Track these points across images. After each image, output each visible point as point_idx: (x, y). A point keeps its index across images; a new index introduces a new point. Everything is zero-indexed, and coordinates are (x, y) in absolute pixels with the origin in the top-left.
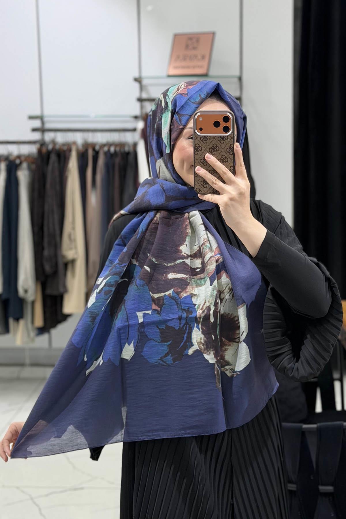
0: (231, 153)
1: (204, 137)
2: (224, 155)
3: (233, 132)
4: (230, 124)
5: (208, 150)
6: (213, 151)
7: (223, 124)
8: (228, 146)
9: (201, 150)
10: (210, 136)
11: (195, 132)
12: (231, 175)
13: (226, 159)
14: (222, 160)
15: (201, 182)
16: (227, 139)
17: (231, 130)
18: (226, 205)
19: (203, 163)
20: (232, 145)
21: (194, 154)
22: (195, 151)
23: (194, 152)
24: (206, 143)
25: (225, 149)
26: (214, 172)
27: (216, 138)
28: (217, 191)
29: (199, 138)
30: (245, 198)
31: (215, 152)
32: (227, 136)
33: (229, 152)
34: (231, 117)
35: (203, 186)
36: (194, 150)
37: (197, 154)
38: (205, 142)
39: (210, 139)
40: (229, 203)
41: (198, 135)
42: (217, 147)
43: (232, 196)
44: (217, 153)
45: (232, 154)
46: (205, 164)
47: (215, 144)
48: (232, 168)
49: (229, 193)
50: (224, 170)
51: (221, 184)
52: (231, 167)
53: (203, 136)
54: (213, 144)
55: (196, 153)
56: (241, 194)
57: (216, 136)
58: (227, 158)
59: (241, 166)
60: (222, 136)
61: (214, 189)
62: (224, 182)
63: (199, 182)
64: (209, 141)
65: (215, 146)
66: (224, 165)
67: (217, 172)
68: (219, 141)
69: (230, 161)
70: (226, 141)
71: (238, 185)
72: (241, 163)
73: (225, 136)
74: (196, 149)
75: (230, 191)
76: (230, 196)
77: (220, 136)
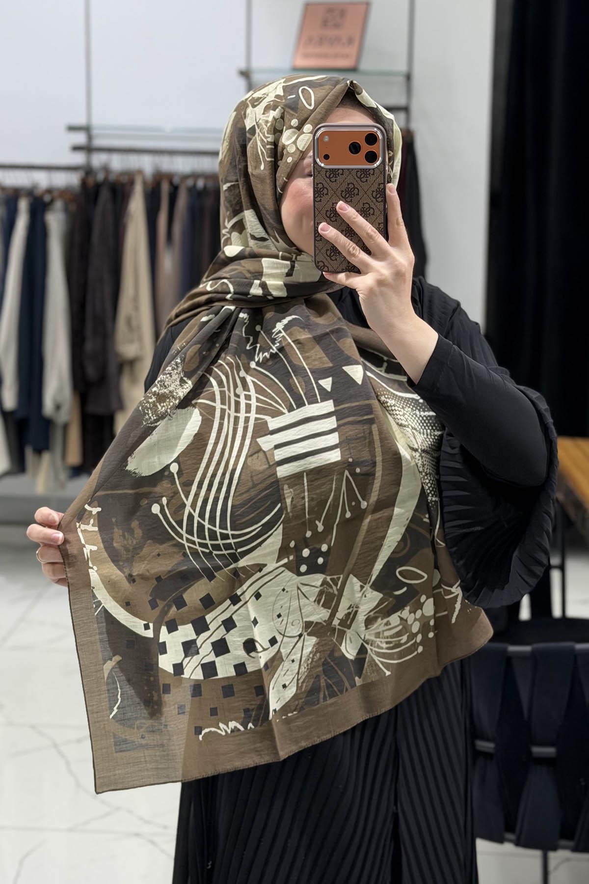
0: (380, 199)
1: (332, 170)
2: (367, 203)
3: (383, 162)
4: (378, 148)
5: (339, 194)
6: (349, 196)
7: (366, 148)
8: (375, 187)
9: (327, 194)
10: (342, 169)
11: (315, 162)
12: (381, 239)
13: (371, 210)
14: (364, 213)
15: (327, 250)
16: (373, 174)
17: (380, 158)
18: (371, 292)
19: (330, 218)
20: (382, 186)
21: (314, 201)
22: (317, 195)
23: (314, 198)
24: (336, 181)
25: (369, 193)
26: (349, 231)
27: (354, 173)
28: (355, 267)
29: (323, 173)
30: (404, 281)
31: (351, 197)
32: (373, 169)
33: (375, 198)
34: (380, 136)
35: (330, 256)
36: (314, 194)
37: (320, 201)
38: (333, 179)
39: (342, 174)
40: (377, 289)
41: (321, 166)
42: (354, 188)
43: (383, 277)
44: (356, 199)
45: (382, 201)
46: (335, 219)
47: (351, 183)
48: (382, 226)
49: (378, 271)
50: (369, 231)
51: (363, 256)
52: (379, 224)
53: (330, 169)
54: (348, 184)
55: (319, 199)
56: (398, 275)
57: (352, 169)
58: (373, 209)
59: (398, 224)
60: (364, 169)
61: (349, 262)
62: (368, 252)
63: (324, 251)
64: (340, 179)
65: (351, 186)
66: (367, 220)
67: (355, 234)
68: (358, 177)
69: (377, 213)
70: (371, 179)
71: (394, 258)
72: (397, 220)
73: (370, 169)
74: (318, 192)
75: (380, 268)
76: (379, 277)
77: (361, 169)
